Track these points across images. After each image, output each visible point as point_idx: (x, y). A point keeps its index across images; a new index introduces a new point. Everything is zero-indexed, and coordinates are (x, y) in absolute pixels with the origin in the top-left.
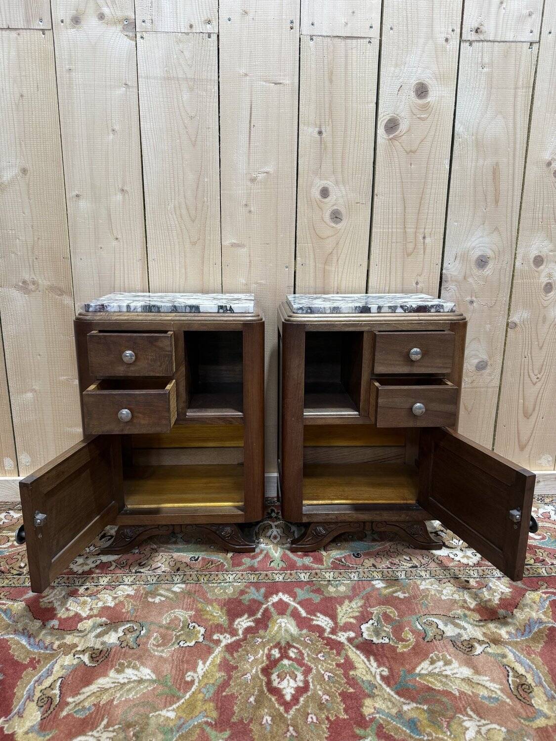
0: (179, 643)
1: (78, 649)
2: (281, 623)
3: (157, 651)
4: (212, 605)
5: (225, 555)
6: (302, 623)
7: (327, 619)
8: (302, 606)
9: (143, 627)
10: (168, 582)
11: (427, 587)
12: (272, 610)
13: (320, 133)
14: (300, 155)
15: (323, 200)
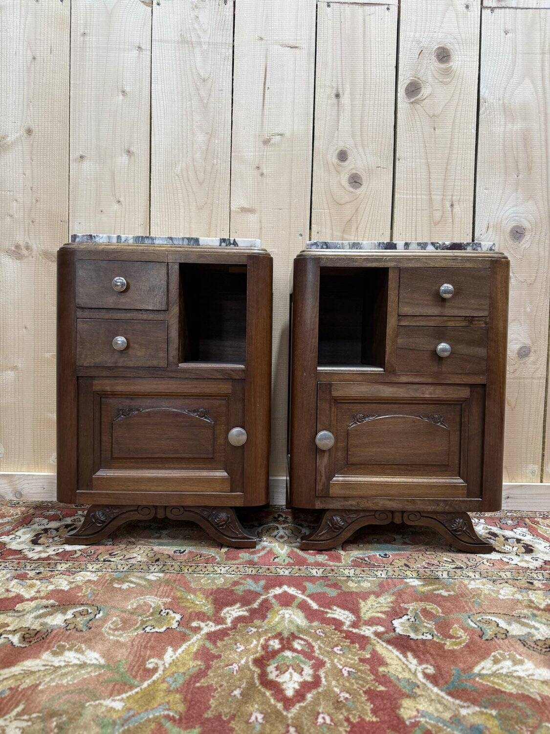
0: (144, 629)
1: (8, 629)
2: (284, 615)
3: (114, 635)
4: (195, 594)
5: (218, 550)
6: (311, 615)
7: (347, 612)
8: (313, 599)
9: (100, 611)
10: (142, 571)
11: (477, 586)
12: (273, 601)
13: (337, 96)
14: (316, 118)
15: (341, 164)
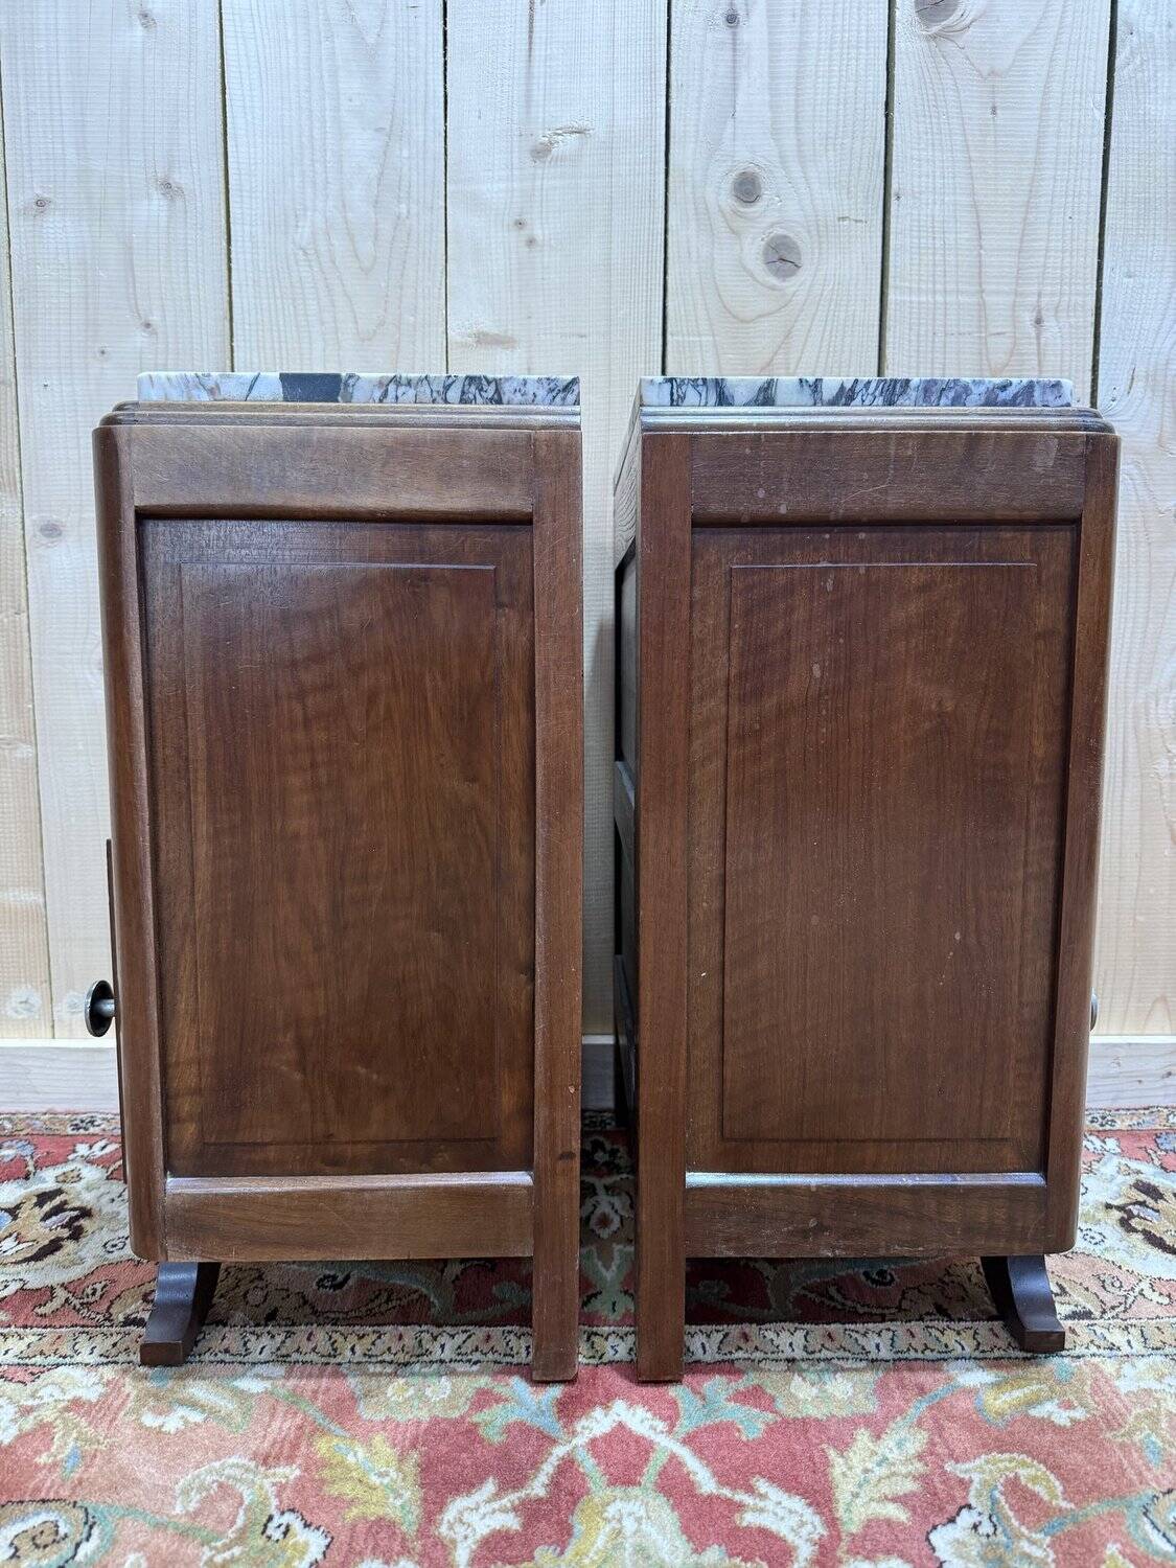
2: (620, 1521)
4: (369, 1445)
7: (797, 1503)
8: (699, 1452)
9: (91, 1527)
10: (228, 1358)
11: (1143, 1384)
12: (588, 1464)
13: (732, 19)
14: (673, 83)
15: (742, 210)
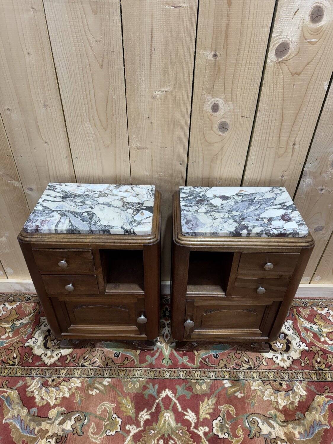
0: (106, 432)
1: (49, 434)
2: (166, 417)
3: (94, 438)
4: (126, 399)
5: (135, 351)
6: (177, 417)
7: (193, 414)
8: (179, 402)
9: (85, 417)
10: (101, 376)
11: (255, 388)
12: (161, 404)
13: (215, 56)
14: (195, 76)
15: (213, 114)
